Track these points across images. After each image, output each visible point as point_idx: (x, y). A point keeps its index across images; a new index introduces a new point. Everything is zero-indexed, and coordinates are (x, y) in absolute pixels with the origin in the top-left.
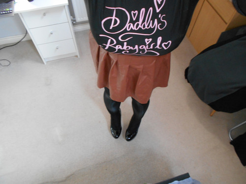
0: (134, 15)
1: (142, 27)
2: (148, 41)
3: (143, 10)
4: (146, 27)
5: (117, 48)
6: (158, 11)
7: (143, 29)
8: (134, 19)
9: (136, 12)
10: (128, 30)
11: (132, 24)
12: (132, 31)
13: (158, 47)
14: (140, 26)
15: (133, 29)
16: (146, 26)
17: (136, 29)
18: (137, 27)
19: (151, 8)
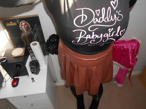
0: (98, 12)
1: (105, 21)
2: (110, 30)
3: (104, 8)
4: (108, 21)
5: (87, 38)
6: (115, 9)
7: (105, 22)
8: (98, 15)
9: (99, 10)
10: (94, 23)
11: (97, 19)
12: (97, 23)
13: (117, 35)
14: (103, 20)
15: (98, 22)
16: (108, 19)
17: (100, 22)
18: (101, 21)
19: (109, 8)
